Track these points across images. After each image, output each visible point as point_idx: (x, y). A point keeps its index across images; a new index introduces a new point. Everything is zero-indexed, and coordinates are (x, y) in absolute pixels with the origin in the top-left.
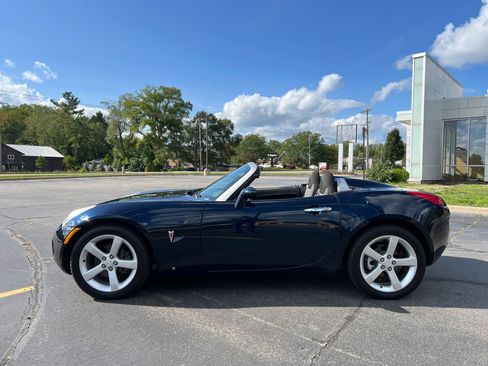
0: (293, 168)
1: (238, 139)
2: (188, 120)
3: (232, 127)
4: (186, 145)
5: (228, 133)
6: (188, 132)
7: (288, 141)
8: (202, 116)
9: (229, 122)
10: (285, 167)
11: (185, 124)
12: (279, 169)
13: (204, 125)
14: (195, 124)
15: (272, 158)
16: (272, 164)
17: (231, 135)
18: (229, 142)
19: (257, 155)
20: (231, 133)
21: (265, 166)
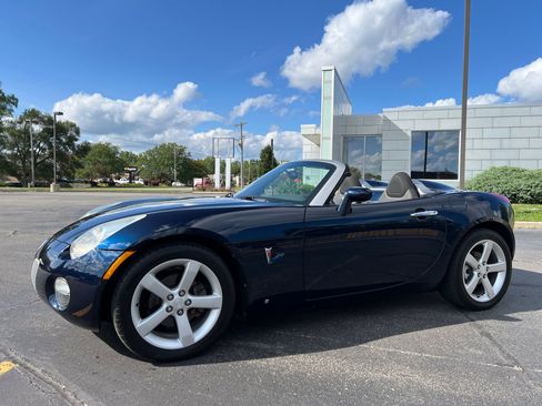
0: (156, 185)
1: (86, 149)
2: (11, 119)
3: (78, 132)
4: (9, 152)
5: (72, 140)
6: (12, 135)
7: (149, 153)
8: (33, 115)
9: (73, 125)
10: (146, 183)
11: (6, 125)
12: (140, 186)
13: (37, 128)
14: (23, 126)
15: (130, 172)
16: (131, 179)
17: (76, 143)
18: (73, 149)
19: (109, 168)
20: (76, 140)
21: (121, 182)
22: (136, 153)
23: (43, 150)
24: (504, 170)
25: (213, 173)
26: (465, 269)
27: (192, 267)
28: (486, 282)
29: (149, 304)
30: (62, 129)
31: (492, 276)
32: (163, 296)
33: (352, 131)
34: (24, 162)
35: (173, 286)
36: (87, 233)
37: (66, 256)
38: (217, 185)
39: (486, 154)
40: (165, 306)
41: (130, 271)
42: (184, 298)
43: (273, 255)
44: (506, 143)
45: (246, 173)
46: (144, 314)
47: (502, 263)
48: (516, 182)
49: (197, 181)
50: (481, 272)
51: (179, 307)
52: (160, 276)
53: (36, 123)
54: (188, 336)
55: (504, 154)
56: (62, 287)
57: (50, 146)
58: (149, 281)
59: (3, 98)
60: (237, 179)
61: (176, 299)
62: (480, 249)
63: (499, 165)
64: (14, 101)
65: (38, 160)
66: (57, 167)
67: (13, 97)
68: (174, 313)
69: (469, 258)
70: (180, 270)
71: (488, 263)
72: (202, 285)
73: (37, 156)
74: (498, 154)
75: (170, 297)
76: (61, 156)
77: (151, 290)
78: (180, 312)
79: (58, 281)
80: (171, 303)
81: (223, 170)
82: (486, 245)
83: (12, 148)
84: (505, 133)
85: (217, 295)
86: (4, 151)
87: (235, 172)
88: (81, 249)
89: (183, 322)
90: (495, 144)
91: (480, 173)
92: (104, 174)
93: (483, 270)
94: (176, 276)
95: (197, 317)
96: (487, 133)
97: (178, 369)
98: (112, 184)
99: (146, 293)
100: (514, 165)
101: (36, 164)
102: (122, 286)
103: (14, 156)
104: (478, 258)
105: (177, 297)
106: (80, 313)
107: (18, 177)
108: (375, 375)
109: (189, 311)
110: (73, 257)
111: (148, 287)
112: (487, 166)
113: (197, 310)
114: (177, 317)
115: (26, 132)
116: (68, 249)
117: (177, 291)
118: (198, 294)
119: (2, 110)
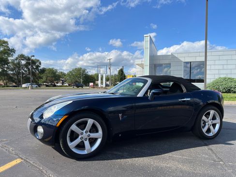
1: (43, 71)
2: (12, 58)
3: (40, 63)
4: (12, 72)
5: (38, 67)
6: (13, 65)
7: (70, 72)
8: (22, 57)
9: (38, 61)
10: (69, 85)
11: (10, 61)
12: (66, 86)
14: (17, 61)
15: (62, 80)
16: (63, 83)
18: (38, 71)
19: (54, 79)
20: (40, 67)
21: (58, 85)
23: (26, 71)
24: (225, 79)
25: (98, 80)
26: (202, 122)
27: (90, 122)
28: (212, 128)
29: (74, 136)
30: (34, 62)
31: (214, 125)
32: (79, 133)
33: (158, 62)
34: (18, 77)
35: (83, 129)
36: (49, 108)
37: (41, 117)
39: (217, 72)
40: (80, 137)
41: (66, 124)
42: (87, 134)
43: (122, 117)
44: (225, 67)
45: (112, 80)
46: (72, 140)
47: (218, 120)
48: (230, 84)
49: (91, 84)
50: (210, 124)
51: (86, 137)
52: (78, 125)
53: (23, 60)
54: (89, 149)
55: (224, 72)
56: (40, 129)
57: (29, 69)
58: (74, 127)
59: (9, 50)
60: (108, 83)
61: (84, 135)
62: (209, 114)
63: (222, 76)
64: (13, 51)
65: (24, 76)
66: (32, 79)
67: (13, 49)
68: (83, 140)
69: (204, 118)
70: (85, 123)
71: (212, 120)
72: (94, 129)
73: (23, 74)
74: (222, 72)
75: (82, 134)
76: (34, 74)
77: (75, 131)
78: (86, 140)
79: (38, 127)
80: (82, 136)
81: (102, 79)
82: (211, 112)
83: (12, 70)
84: (225, 62)
85: (100, 133)
86: (9, 72)
87: (107, 80)
88: (48, 114)
89: (87, 143)
90: (221, 67)
91: (214, 80)
92: (52, 81)
93: (210, 122)
94: (84, 125)
95: (92, 141)
96: (217, 62)
97: (85, 162)
98: (55, 86)
99: (72, 132)
100: (229, 76)
101: (23, 78)
102: (63, 129)
103: (14, 74)
104: (208, 118)
105: (84, 133)
106: (47, 140)
107: (16, 83)
108: (163, 165)
109: (89, 139)
110: (44, 117)
111: (73, 129)
112: (217, 77)
113: (92, 138)
114: (85, 142)
115: (19, 63)
116: (42, 115)
117: (85, 131)
118: (93, 133)
119: (9, 55)
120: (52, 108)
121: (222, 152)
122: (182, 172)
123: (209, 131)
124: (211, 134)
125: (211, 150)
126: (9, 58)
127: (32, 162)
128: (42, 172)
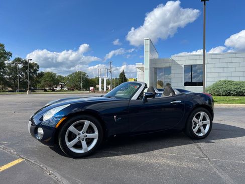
0: (73, 90)
1: (42, 75)
2: (9, 62)
3: (38, 67)
4: (8, 77)
5: (35, 71)
6: (9, 69)
7: (70, 76)
8: (18, 60)
9: (36, 64)
10: (69, 89)
11: (6, 65)
12: (66, 91)
13: (20, 66)
14: (14, 65)
15: (61, 85)
16: (62, 87)
17: (38, 72)
18: (36, 75)
19: (52, 83)
20: (38, 71)
21: (57, 89)
22: (64, 76)
23: (23, 75)
24: (225, 82)
25: (99, 84)
26: (193, 123)
27: (87, 123)
28: (202, 128)
29: (72, 136)
30: (31, 66)
31: (204, 126)
32: (77, 134)
33: (158, 66)
34: (14, 81)
35: (80, 130)
36: (49, 111)
37: (41, 119)
38: (100, 90)
39: (217, 75)
40: (77, 137)
41: (65, 125)
42: (84, 135)
43: (117, 118)
44: (225, 70)
45: (113, 84)
46: (70, 140)
47: (208, 121)
48: (229, 87)
49: (91, 88)
50: (200, 124)
51: (83, 138)
52: (76, 126)
53: (20, 64)
54: (86, 148)
55: (225, 75)
56: (41, 131)
57: (26, 73)
58: (72, 128)
59: (5, 53)
60: (109, 86)
61: (82, 135)
62: (199, 115)
63: (222, 79)
64: (10, 54)
65: (21, 80)
66: (29, 83)
67: (10, 53)
68: (80, 140)
69: (194, 119)
70: (83, 124)
71: (203, 121)
72: (90, 130)
73: (20, 78)
74: (222, 75)
75: (79, 134)
76: (31, 78)
77: (73, 132)
78: (83, 140)
79: (39, 129)
80: (79, 136)
81: (103, 83)
82: (201, 114)
83: (9, 74)
84: (225, 65)
85: (96, 133)
86: (5, 76)
87: (108, 84)
88: (47, 117)
89: (84, 143)
90: (221, 70)
91: (214, 83)
92: (50, 86)
93: (200, 123)
94: (81, 127)
95: (89, 142)
96: (217, 65)
97: (82, 160)
98: (53, 90)
99: (70, 133)
100: (229, 79)
101: (20, 82)
102: (62, 130)
103: (10, 78)
104: (198, 119)
105: (82, 134)
106: (47, 141)
107: (12, 88)
109: (86, 139)
110: (44, 120)
111: (71, 130)
112: (217, 80)
113: (89, 139)
114: (82, 142)
115: (16, 67)
116: (42, 117)
117: (82, 132)
118: (89, 133)
119: (5, 58)
120: (52, 111)
121: (209, 150)
122: (169, 166)
123: (199, 131)
124: (201, 135)
125: (200, 148)
126: (6, 62)
127: (32, 161)
128: (42, 169)
